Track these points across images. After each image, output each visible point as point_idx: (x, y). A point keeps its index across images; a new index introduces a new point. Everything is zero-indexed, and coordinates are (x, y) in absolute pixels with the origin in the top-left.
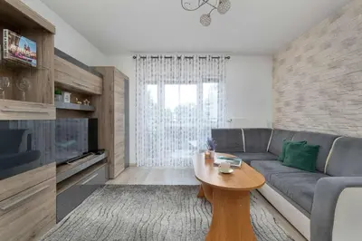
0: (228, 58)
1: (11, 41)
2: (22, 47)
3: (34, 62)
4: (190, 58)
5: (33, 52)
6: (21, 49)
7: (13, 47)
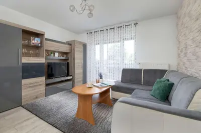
0: (137, 24)
1: (33, 40)
2: (36, 41)
3: (40, 45)
4: (113, 28)
5: (39, 42)
6: (36, 42)
7: (33, 42)
